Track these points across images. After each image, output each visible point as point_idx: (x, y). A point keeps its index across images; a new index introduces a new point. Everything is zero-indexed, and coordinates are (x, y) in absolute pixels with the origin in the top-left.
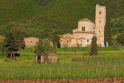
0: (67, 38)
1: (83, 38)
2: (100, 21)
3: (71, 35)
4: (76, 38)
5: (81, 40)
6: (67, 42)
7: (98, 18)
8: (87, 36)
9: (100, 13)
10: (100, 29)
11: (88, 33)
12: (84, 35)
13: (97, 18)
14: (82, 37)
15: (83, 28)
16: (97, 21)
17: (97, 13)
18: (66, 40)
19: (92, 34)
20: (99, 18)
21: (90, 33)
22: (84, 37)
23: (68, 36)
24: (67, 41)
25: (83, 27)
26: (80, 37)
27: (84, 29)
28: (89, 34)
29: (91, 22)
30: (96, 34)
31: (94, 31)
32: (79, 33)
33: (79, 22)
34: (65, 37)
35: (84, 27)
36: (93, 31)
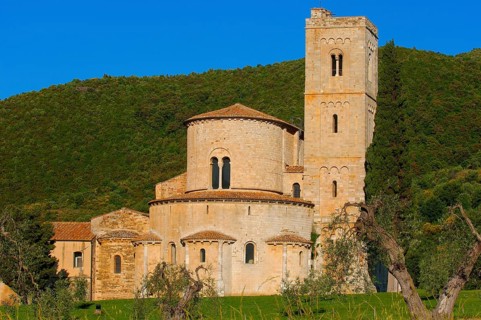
0: (117, 236)
1: (214, 237)
2: (335, 117)
3: (140, 217)
4: (166, 240)
5: (203, 251)
6: (118, 269)
7: (320, 99)
8: (244, 219)
9: (337, 62)
10: (334, 176)
11: (248, 200)
12: (223, 217)
13: (314, 95)
14: (210, 228)
15: (220, 164)
16: (315, 116)
17: (317, 64)
18: (109, 250)
19: (276, 206)
20: (329, 99)
21: (264, 201)
22: (220, 229)
23: (120, 228)
24: (112, 262)
25: (215, 159)
26: (198, 230)
27: (221, 172)
28: (257, 207)
29: (272, 126)
30: (311, 205)
31: (296, 186)
32: (190, 205)
33: (190, 129)
34: (100, 233)
35: (226, 160)
36: (288, 190)
